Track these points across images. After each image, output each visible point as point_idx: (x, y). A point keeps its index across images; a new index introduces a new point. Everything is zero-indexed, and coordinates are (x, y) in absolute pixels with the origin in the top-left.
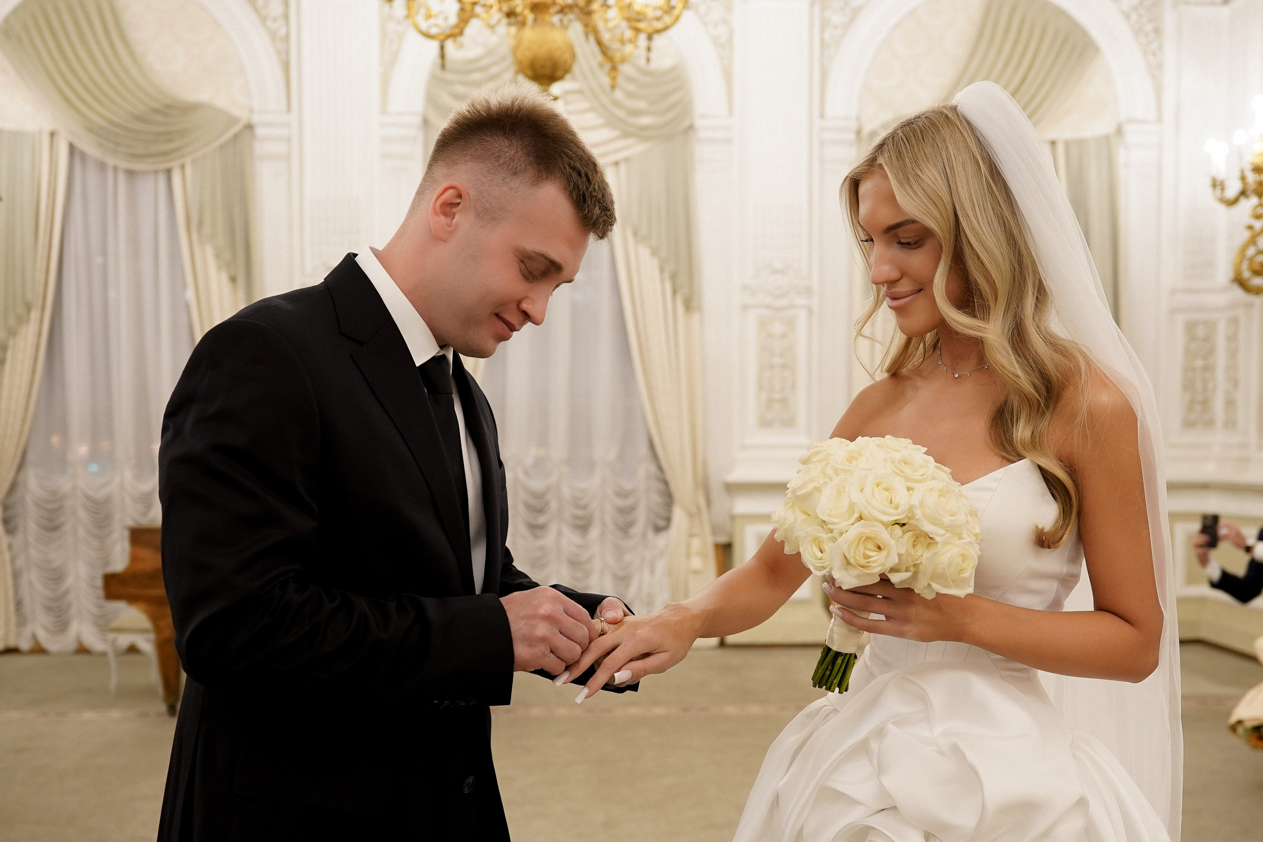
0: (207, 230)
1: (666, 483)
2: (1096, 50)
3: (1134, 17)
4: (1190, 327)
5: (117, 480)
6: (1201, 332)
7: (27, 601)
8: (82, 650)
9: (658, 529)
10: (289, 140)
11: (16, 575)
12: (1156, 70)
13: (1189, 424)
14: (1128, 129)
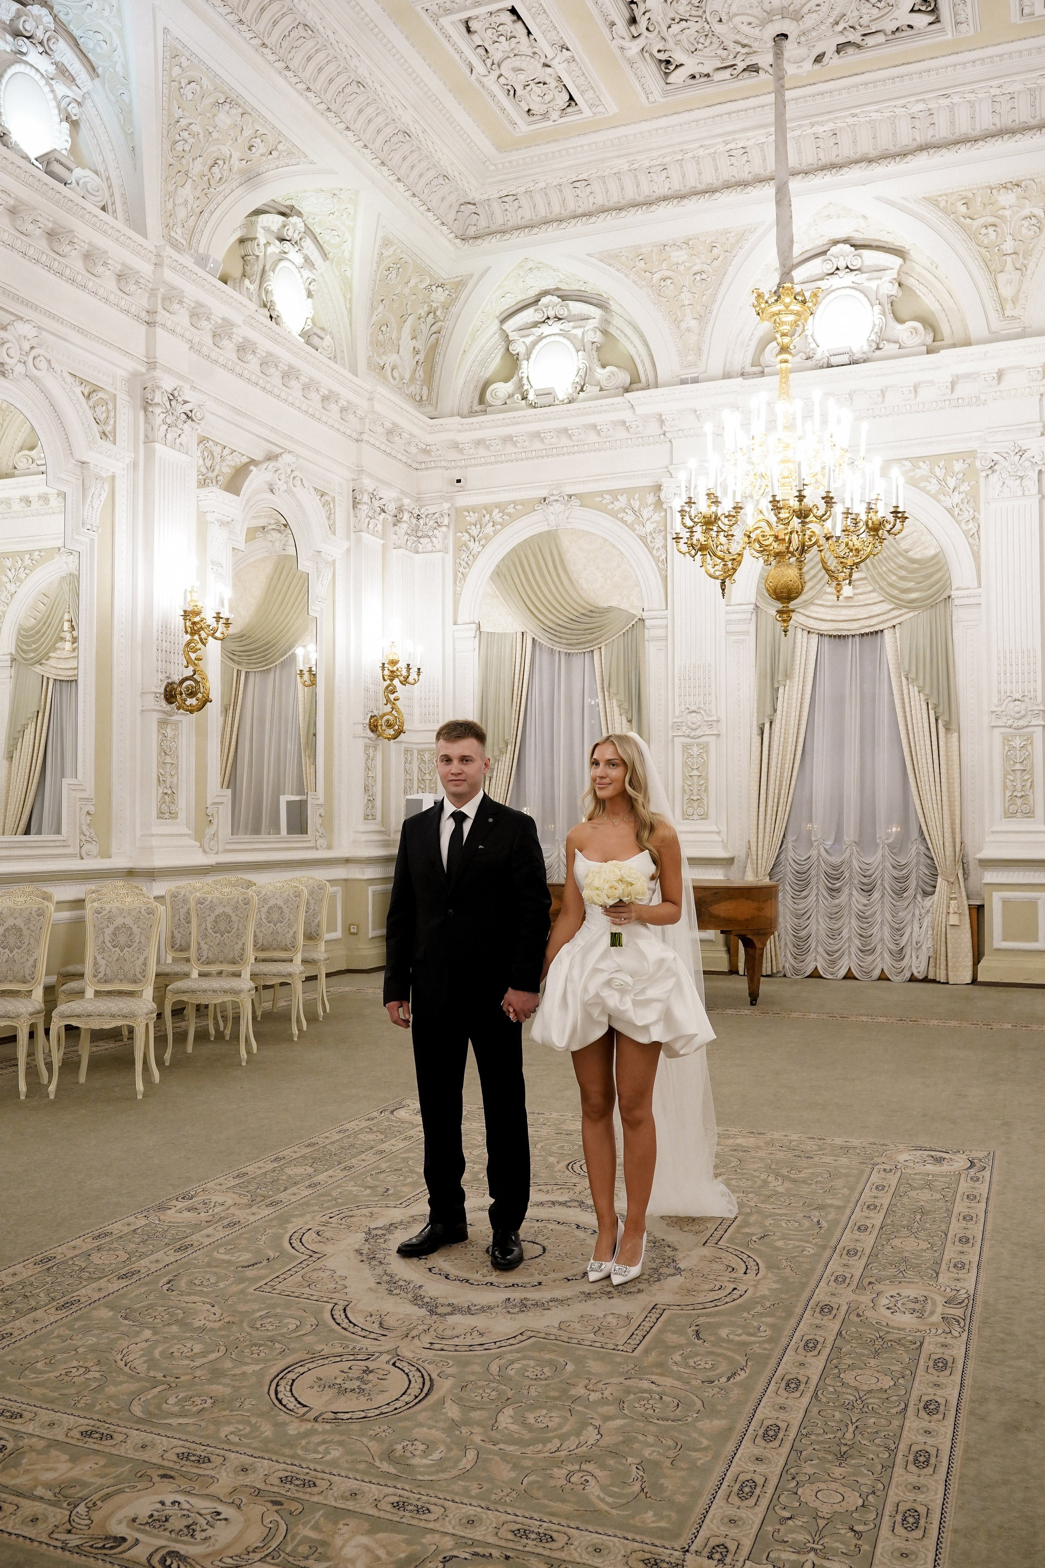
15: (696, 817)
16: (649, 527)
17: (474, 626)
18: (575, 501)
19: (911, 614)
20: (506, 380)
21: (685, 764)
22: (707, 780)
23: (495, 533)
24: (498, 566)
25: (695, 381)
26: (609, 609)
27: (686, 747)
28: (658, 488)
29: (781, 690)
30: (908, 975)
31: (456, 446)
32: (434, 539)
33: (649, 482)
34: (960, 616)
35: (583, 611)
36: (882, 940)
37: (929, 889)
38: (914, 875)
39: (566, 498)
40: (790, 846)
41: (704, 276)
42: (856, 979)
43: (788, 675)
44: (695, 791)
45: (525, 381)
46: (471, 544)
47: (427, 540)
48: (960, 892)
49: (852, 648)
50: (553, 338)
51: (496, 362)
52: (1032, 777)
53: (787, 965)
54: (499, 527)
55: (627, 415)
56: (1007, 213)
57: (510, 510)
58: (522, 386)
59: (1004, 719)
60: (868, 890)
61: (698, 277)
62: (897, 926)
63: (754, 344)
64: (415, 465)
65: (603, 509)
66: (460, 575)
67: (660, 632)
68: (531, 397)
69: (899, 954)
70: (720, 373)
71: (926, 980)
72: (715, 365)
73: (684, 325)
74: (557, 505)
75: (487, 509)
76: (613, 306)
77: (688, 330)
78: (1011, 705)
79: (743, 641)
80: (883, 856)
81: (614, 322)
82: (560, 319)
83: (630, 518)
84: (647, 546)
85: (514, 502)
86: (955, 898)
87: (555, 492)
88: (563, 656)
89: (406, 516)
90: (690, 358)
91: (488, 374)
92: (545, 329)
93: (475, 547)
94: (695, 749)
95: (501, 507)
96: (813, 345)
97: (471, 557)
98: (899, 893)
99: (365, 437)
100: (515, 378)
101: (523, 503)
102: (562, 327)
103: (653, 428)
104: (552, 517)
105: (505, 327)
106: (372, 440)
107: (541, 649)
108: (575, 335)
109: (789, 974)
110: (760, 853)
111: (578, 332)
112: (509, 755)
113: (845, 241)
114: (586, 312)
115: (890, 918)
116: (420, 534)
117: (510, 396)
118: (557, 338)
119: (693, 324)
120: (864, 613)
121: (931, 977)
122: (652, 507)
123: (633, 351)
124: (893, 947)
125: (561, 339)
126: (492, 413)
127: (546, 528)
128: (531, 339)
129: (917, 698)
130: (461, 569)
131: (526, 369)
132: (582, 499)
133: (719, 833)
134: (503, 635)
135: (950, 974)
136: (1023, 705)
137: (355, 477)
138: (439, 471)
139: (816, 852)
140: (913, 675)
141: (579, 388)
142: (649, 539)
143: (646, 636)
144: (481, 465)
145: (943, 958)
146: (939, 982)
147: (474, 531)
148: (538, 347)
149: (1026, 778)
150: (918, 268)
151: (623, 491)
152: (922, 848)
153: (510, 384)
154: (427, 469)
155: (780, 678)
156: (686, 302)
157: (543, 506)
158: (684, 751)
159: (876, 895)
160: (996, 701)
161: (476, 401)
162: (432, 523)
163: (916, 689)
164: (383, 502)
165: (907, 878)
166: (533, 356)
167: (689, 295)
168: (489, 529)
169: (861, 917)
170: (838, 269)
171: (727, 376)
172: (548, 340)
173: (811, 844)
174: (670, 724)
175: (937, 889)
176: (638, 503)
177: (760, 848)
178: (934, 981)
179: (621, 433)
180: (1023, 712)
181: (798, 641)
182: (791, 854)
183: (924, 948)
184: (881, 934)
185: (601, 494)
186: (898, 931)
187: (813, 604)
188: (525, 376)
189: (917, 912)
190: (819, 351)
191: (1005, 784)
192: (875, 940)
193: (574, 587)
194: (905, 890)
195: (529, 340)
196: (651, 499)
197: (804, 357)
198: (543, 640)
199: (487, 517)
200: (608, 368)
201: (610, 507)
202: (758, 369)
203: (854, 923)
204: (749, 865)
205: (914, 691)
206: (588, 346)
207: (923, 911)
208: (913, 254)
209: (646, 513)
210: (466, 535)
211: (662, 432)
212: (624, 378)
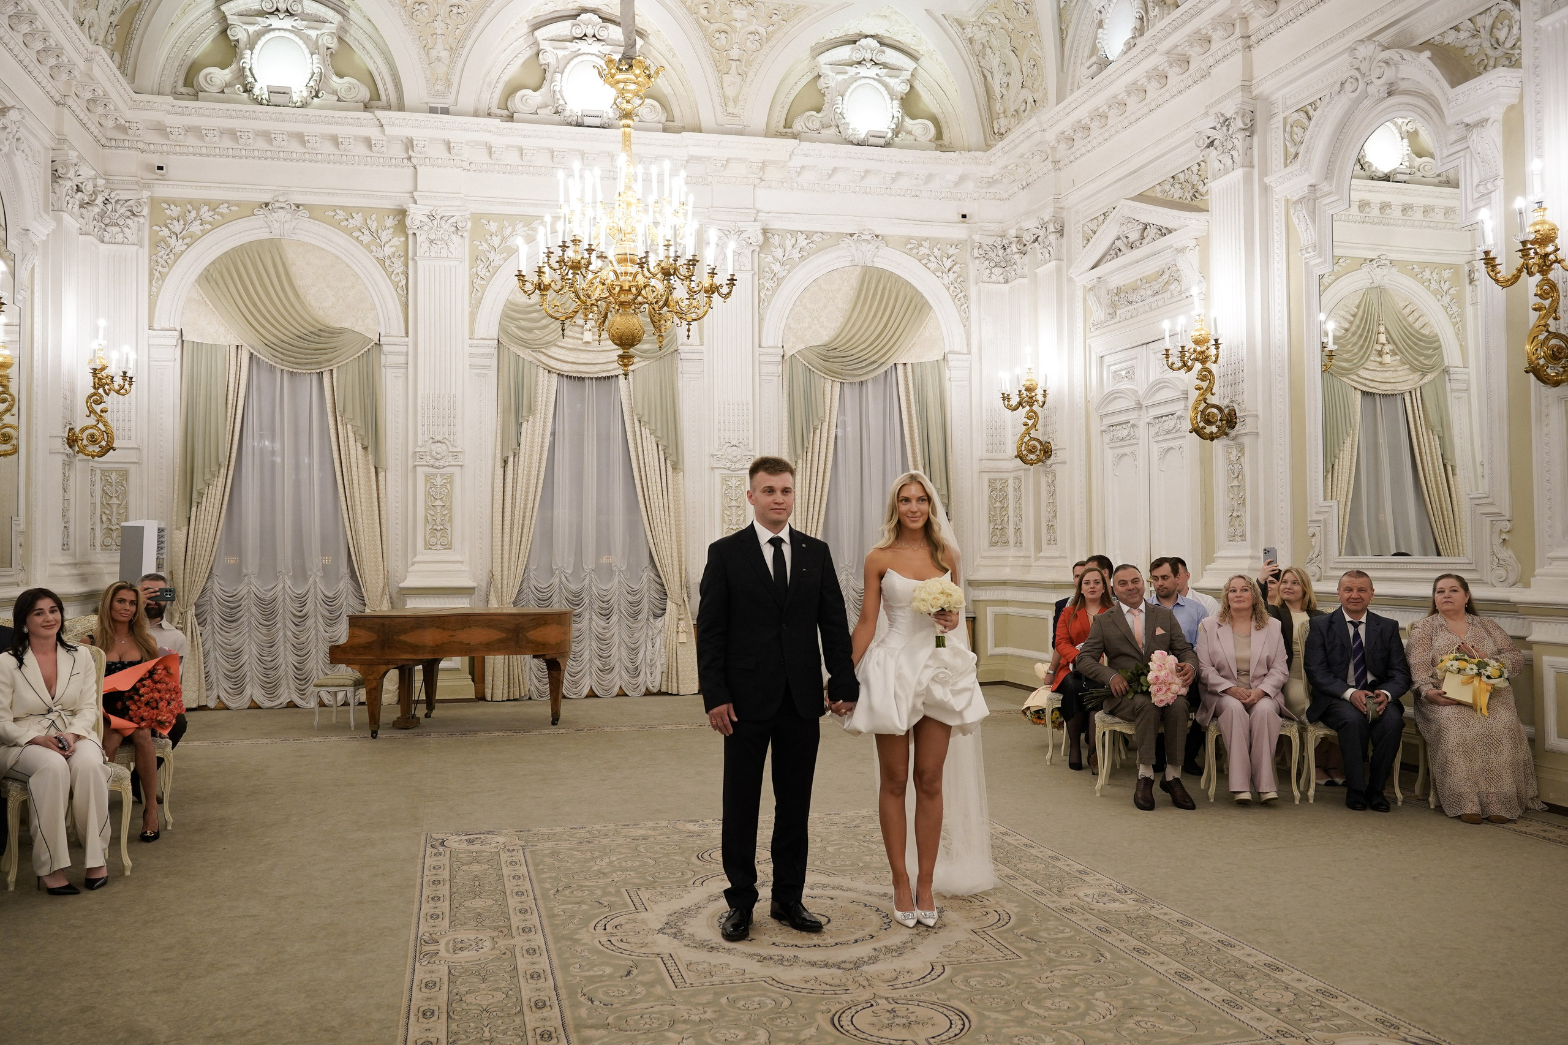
0: (348, 415)
1: (662, 585)
2: (931, 307)
3: (952, 288)
4: (992, 481)
5: (281, 586)
6: (998, 485)
7: (213, 672)
8: (254, 706)
9: (656, 616)
10: (407, 354)
11: (206, 655)
12: (966, 322)
13: (993, 544)
14: (950, 357)
15: (439, 547)
16: (388, 251)
17: (177, 334)
18: (302, 212)
19: (643, 363)
20: (223, 68)
21: (428, 494)
22: (450, 509)
23: (204, 233)
24: (207, 269)
25: (445, 111)
26: (341, 331)
27: (428, 477)
28: (403, 213)
29: (524, 425)
30: (644, 690)
31: (162, 130)
32: (126, 230)
33: (390, 205)
34: (683, 367)
35: (313, 330)
36: (620, 659)
37: (659, 612)
38: (646, 600)
39: (293, 207)
40: (531, 574)
41: (460, 11)
42: (597, 696)
43: (531, 410)
44: (438, 521)
45: (248, 73)
46: (172, 241)
47: (117, 229)
48: (686, 614)
49: (590, 388)
50: (282, 33)
51: (206, 43)
52: (745, 513)
53: (533, 688)
54: (208, 227)
55: (374, 133)
56: (738, 25)
57: (223, 209)
58: (245, 77)
59: (724, 462)
60: (607, 616)
61: (455, 10)
62: (633, 646)
63: (500, 87)
64: (104, 141)
65: (337, 225)
66: (157, 274)
67: (401, 360)
68: (256, 91)
69: (636, 672)
70: (471, 110)
71: (660, 693)
72: (467, 100)
73: (434, 53)
74: (282, 213)
75: (195, 205)
76: (353, 14)
77: (439, 59)
78: (730, 450)
79: (485, 374)
80: (619, 582)
81: (352, 32)
82: (291, 15)
83: (366, 238)
84: (385, 269)
85: (227, 202)
86: (683, 619)
87: (281, 199)
88: (286, 377)
89: (100, 200)
90: (437, 87)
91: (196, 53)
92: (275, 22)
93: (178, 245)
94: (439, 479)
95: (213, 206)
96: (561, 102)
97: (171, 255)
98: (635, 616)
99: (70, 101)
100: (234, 66)
101: (238, 204)
102: (295, 24)
103: (398, 151)
104: (276, 225)
105: (223, 8)
106: (74, 106)
107: (258, 363)
108: (308, 36)
109: (535, 697)
110: (505, 582)
111: (313, 34)
112: (222, 479)
113: (594, 11)
114: (323, 15)
115: (627, 640)
116: (107, 221)
117: (229, 85)
118: (287, 34)
119: (444, 54)
120: (601, 358)
121: (664, 690)
122: (391, 230)
123: (372, 68)
124: (630, 666)
125: (292, 36)
126: (205, 100)
127: (265, 235)
128: (256, 28)
129: (649, 440)
130: (159, 268)
131: (248, 59)
132: (314, 212)
133: (462, 562)
134: (212, 347)
135: (681, 686)
136: (739, 450)
137: (54, 147)
138: (133, 152)
139: (557, 580)
140: (646, 420)
141: (314, 93)
142: (388, 263)
143: (383, 362)
144: (188, 154)
145: (674, 672)
146: (671, 694)
147: (177, 227)
148: (264, 39)
149: (740, 513)
150: (654, 52)
151: (359, 209)
152: (652, 575)
153: (227, 71)
154: (117, 147)
155: (524, 414)
156: (439, 31)
157: (265, 211)
158: (426, 481)
159: (614, 618)
160: (716, 446)
161: (181, 82)
162: (123, 210)
163: (648, 431)
164: (80, 179)
165: (639, 602)
166: (258, 47)
167: (443, 25)
168: (196, 228)
169: (600, 639)
170: (585, 35)
171: (476, 114)
172: (277, 33)
173: (552, 573)
174: (410, 453)
175: (668, 611)
176: (375, 224)
177: (505, 577)
178: (667, 694)
179: (362, 150)
180: (739, 457)
181: (540, 379)
182: (533, 582)
183: (658, 664)
184: (618, 654)
185: (334, 208)
186: (634, 650)
187: (555, 345)
188: (248, 66)
189: (650, 633)
190: (568, 108)
191: (723, 517)
192: (614, 660)
193: (302, 303)
194: (639, 613)
195: (252, 29)
196: (390, 222)
197: (553, 111)
198: (265, 357)
199: (194, 213)
200: (346, 79)
201: (345, 223)
202: (505, 112)
203: (594, 645)
204: (492, 593)
205: (646, 433)
206: (323, 50)
207: (656, 631)
208: (652, 39)
209: (385, 236)
210: (166, 230)
211: (406, 156)
212: (364, 93)
